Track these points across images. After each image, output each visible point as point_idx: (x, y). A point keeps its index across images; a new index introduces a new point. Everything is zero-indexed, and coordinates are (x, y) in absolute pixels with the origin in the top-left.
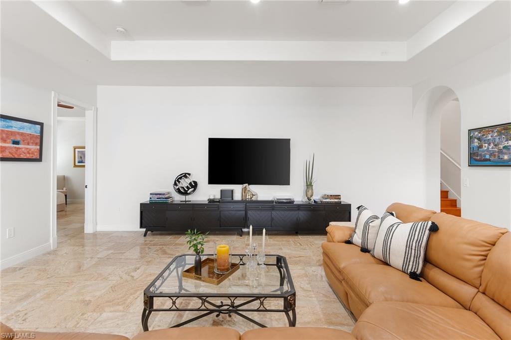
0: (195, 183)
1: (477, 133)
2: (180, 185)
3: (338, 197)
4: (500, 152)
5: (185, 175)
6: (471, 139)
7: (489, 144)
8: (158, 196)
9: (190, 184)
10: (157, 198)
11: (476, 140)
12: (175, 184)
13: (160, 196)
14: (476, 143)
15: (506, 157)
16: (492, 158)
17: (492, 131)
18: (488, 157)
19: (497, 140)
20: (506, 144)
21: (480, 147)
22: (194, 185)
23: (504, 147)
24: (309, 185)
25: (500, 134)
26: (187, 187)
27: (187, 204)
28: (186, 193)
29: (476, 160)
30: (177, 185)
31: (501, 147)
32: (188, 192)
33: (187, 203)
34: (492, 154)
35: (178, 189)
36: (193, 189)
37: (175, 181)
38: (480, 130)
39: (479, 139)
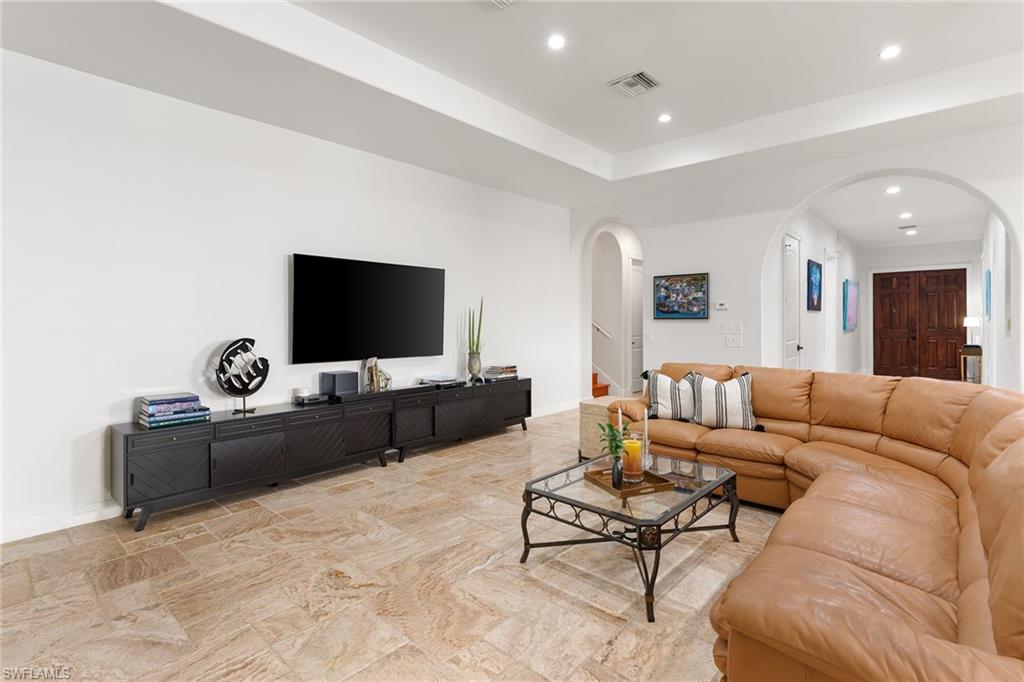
0: (264, 361)
1: (663, 281)
2: (233, 370)
3: (513, 369)
4: (690, 303)
5: (245, 345)
6: (657, 287)
7: (678, 295)
8: (178, 406)
9: (254, 366)
10: (175, 413)
11: (663, 289)
12: (222, 369)
13: (185, 406)
14: (663, 293)
15: (695, 309)
16: (681, 310)
17: (682, 281)
18: (676, 308)
19: (686, 291)
20: (695, 295)
21: (668, 297)
22: (261, 369)
23: (694, 299)
24: (474, 354)
25: (689, 284)
26: (249, 375)
27: (248, 419)
28: (244, 391)
29: (663, 312)
30: (225, 373)
31: (691, 298)
32: (250, 387)
33: (248, 415)
34: (681, 306)
35: (229, 381)
36: (260, 378)
37: (222, 361)
38: (668, 278)
39: (666, 288)
